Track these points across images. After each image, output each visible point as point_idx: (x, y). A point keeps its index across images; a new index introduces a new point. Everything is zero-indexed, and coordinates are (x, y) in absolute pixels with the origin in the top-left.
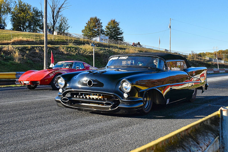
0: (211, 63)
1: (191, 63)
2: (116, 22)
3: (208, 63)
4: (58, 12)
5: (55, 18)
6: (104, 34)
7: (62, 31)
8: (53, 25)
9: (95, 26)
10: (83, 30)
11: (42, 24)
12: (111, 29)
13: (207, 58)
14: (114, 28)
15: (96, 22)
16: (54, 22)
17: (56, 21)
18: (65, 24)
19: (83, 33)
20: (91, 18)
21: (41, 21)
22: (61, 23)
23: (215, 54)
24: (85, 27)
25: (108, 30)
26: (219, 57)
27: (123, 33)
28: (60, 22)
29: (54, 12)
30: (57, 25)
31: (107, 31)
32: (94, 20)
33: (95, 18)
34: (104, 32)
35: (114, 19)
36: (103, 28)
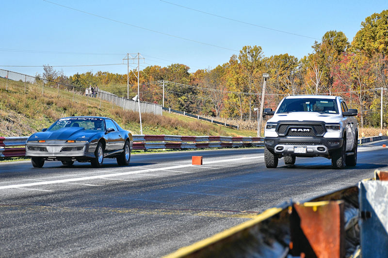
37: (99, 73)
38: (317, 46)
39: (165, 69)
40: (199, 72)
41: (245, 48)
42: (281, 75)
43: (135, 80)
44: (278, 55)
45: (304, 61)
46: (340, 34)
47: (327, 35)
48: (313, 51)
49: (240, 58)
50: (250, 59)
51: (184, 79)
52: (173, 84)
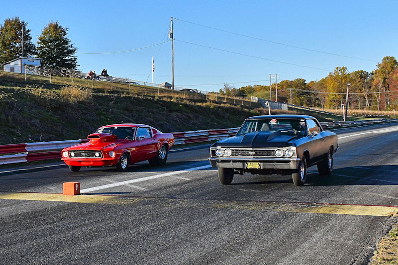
0: (259, 111)
1: (213, 113)
3: (252, 111)
6: (37, 53)
9: (15, 38)
12: (49, 44)
13: (254, 99)
14: (55, 40)
15: (16, 29)
20: (6, 21)
23: (274, 89)
25: (44, 45)
26: (281, 95)
31: (41, 47)
32: (14, 25)
33: (16, 21)
34: (34, 48)
35: (54, 22)
36: (31, 40)
38: (379, 65)
39: (291, 82)
40: (312, 82)
41: (337, 68)
42: (359, 82)
44: (357, 71)
45: (372, 74)
46: (392, 58)
47: (384, 59)
48: (377, 68)
49: (334, 74)
50: (340, 74)
51: (303, 86)
52: (297, 89)
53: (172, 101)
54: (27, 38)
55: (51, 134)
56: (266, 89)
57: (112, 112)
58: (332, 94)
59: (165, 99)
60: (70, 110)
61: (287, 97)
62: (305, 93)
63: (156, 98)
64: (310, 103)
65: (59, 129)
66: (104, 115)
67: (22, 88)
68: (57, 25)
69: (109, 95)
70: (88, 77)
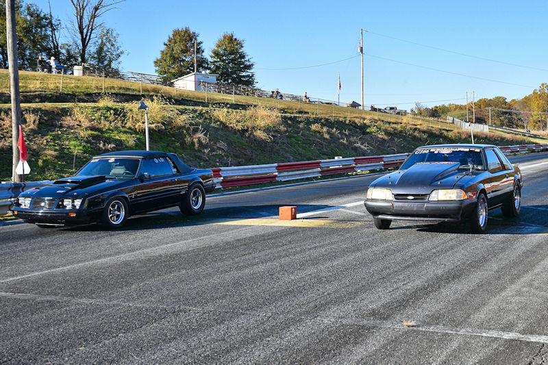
2: (236, 39)
4: (94, 17)
5: (85, 31)
6: (209, 69)
7: (106, 62)
8: (81, 47)
9: (185, 51)
10: (158, 60)
11: (52, 46)
12: (224, 58)
14: (230, 54)
15: (186, 39)
16: (83, 40)
17: (89, 39)
18: (113, 45)
19: (157, 68)
20: (175, 31)
21: (51, 39)
22: (102, 44)
24: (162, 52)
25: (218, 60)
26: (479, 116)
27: (252, 65)
28: (100, 41)
29: (81, 17)
30: (92, 48)
31: (215, 62)
32: (184, 36)
33: (186, 31)
34: (207, 63)
35: (230, 33)
36: (204, 54)
37: (450, 105)
39: (490, 100)
40: (513, 100)
41: (543, 85)
43: (472, 107)
49: (540, 90)
50: (546, 91)
51: (504, 106)
52: (497, 109)
53: (365, 122)
54: (199, 51)
55: (240, 158)
56: (462, 109)
57: (302, 135)
58: (536, 113)
59: (357, 121)
60: (259, 131)
61: (486, 117)
62: (506, 113)
63: (348, 119)
64: (510, 124)
65: (248, 153)
66: (294, 137)
67: (206, 108)
68: (232, 36)
69: (298, 115)
70: (271, 96)
